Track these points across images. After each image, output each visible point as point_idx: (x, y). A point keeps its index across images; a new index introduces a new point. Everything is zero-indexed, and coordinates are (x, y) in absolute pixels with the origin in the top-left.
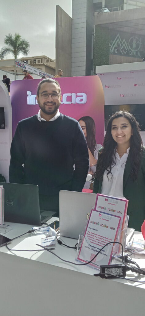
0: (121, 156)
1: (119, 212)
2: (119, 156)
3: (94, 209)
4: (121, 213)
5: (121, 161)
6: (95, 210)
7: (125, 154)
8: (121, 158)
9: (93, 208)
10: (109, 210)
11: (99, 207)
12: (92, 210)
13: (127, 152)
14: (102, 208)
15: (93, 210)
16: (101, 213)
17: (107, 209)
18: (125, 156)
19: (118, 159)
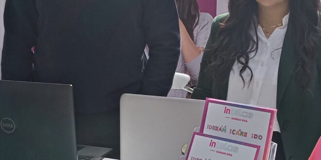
0: (268, 33)
1: (255, 136)
2: (263, 34)
3: (198, 131)
4: (260, 137)
5: (269, 44)
6: (201, 133)
7: (277, 29)
8: (268, 37)
9: (197, 129)
10: (233, 132)
11: (210, 127)
12: (195, 133)
13: (284, 24)
14: (216, 128)
15: (197, 134)
16: (214, 140)
17: (228, 131)
18: (279, 33)
19: (262, 41)
